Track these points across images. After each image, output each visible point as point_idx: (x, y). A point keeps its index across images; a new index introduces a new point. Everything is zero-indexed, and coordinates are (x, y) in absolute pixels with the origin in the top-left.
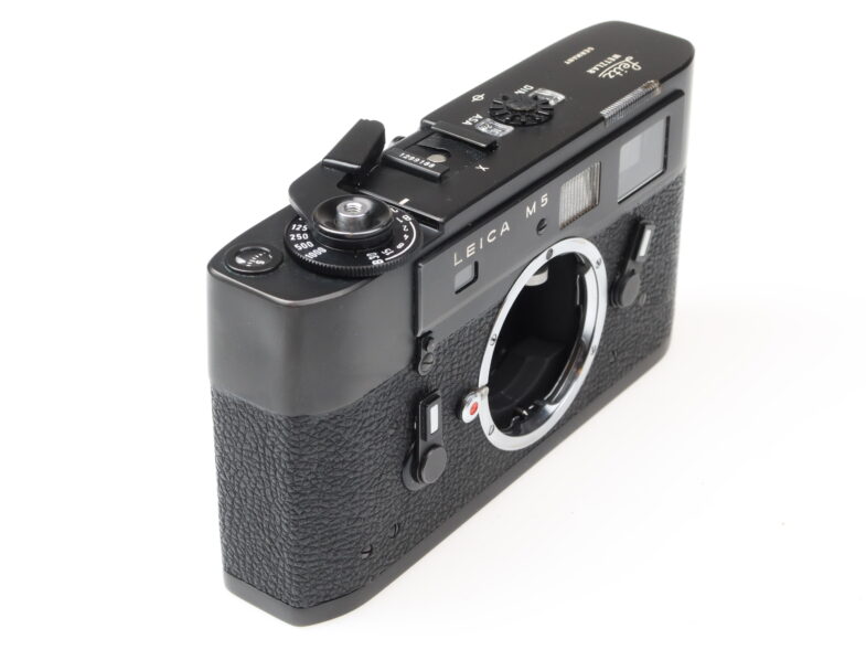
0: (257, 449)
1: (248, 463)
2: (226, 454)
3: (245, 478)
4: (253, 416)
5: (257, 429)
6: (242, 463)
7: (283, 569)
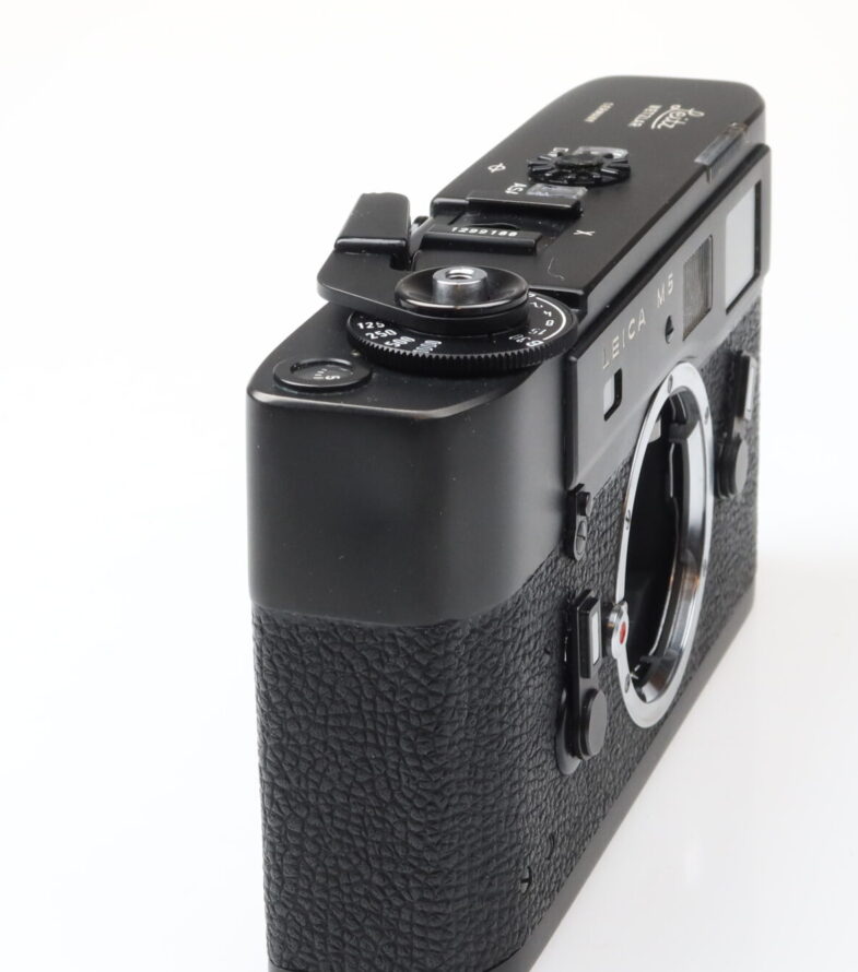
0: (359, 707)
1: (339, 741)
2: (290, 737)
3: (333, 772)
4: (351, 646)
5: (360, 669)
6: (325, 743)
7: (411, 924)
